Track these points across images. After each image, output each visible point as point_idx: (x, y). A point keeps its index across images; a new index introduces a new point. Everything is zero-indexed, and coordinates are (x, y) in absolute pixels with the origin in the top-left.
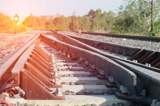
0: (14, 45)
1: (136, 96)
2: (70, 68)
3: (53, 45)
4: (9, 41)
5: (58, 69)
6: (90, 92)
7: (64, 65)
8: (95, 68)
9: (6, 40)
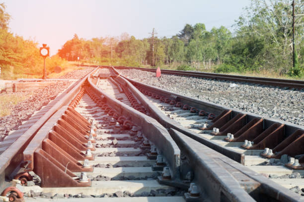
0: (40, 100)
1: (179, 180)
2: (115, 143)
3: (102, 102)
4: (32, 92)
5: (97, 144)
6: (130, 177)
7: (108, 138)
8: (147, 143)
9: (26, 89)
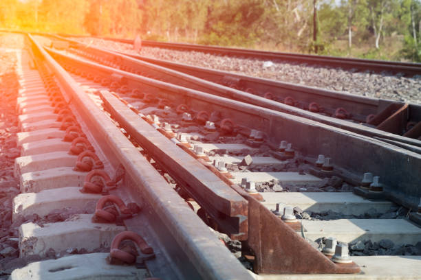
2: (249, 163)
8: (330, 165)
